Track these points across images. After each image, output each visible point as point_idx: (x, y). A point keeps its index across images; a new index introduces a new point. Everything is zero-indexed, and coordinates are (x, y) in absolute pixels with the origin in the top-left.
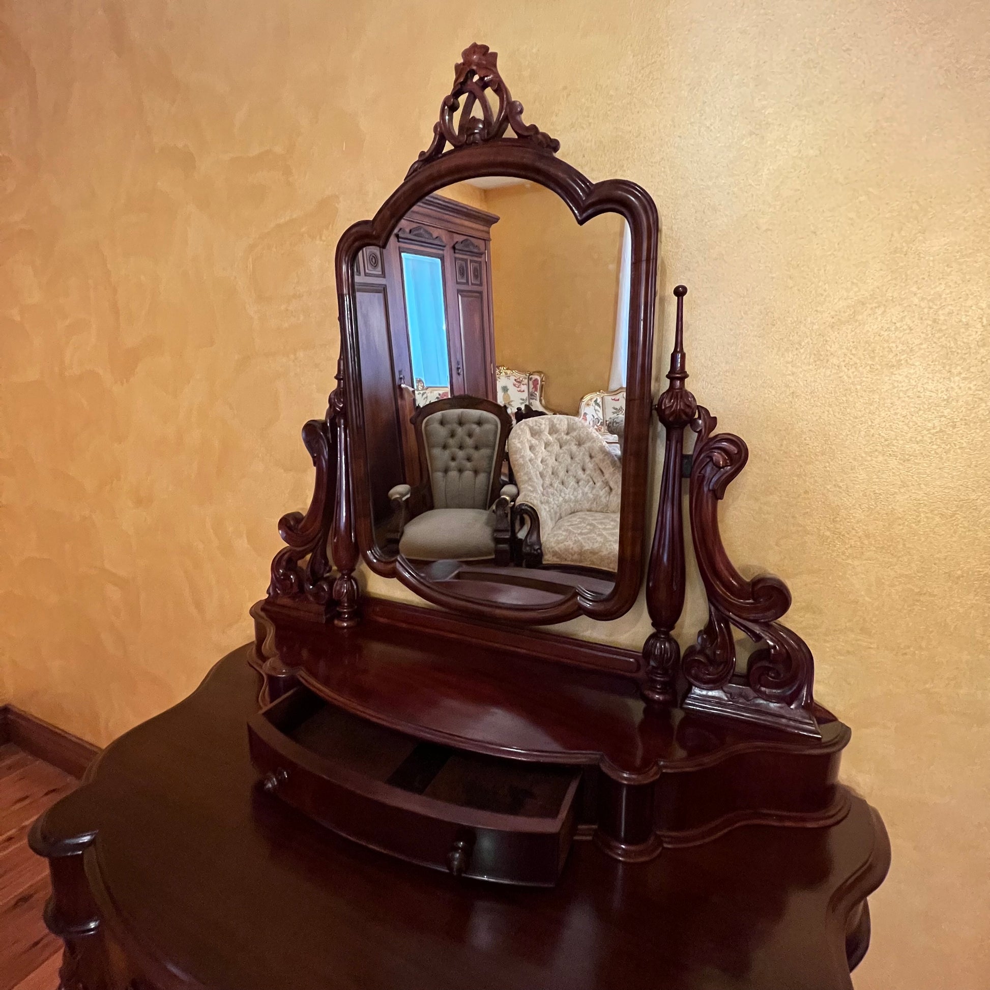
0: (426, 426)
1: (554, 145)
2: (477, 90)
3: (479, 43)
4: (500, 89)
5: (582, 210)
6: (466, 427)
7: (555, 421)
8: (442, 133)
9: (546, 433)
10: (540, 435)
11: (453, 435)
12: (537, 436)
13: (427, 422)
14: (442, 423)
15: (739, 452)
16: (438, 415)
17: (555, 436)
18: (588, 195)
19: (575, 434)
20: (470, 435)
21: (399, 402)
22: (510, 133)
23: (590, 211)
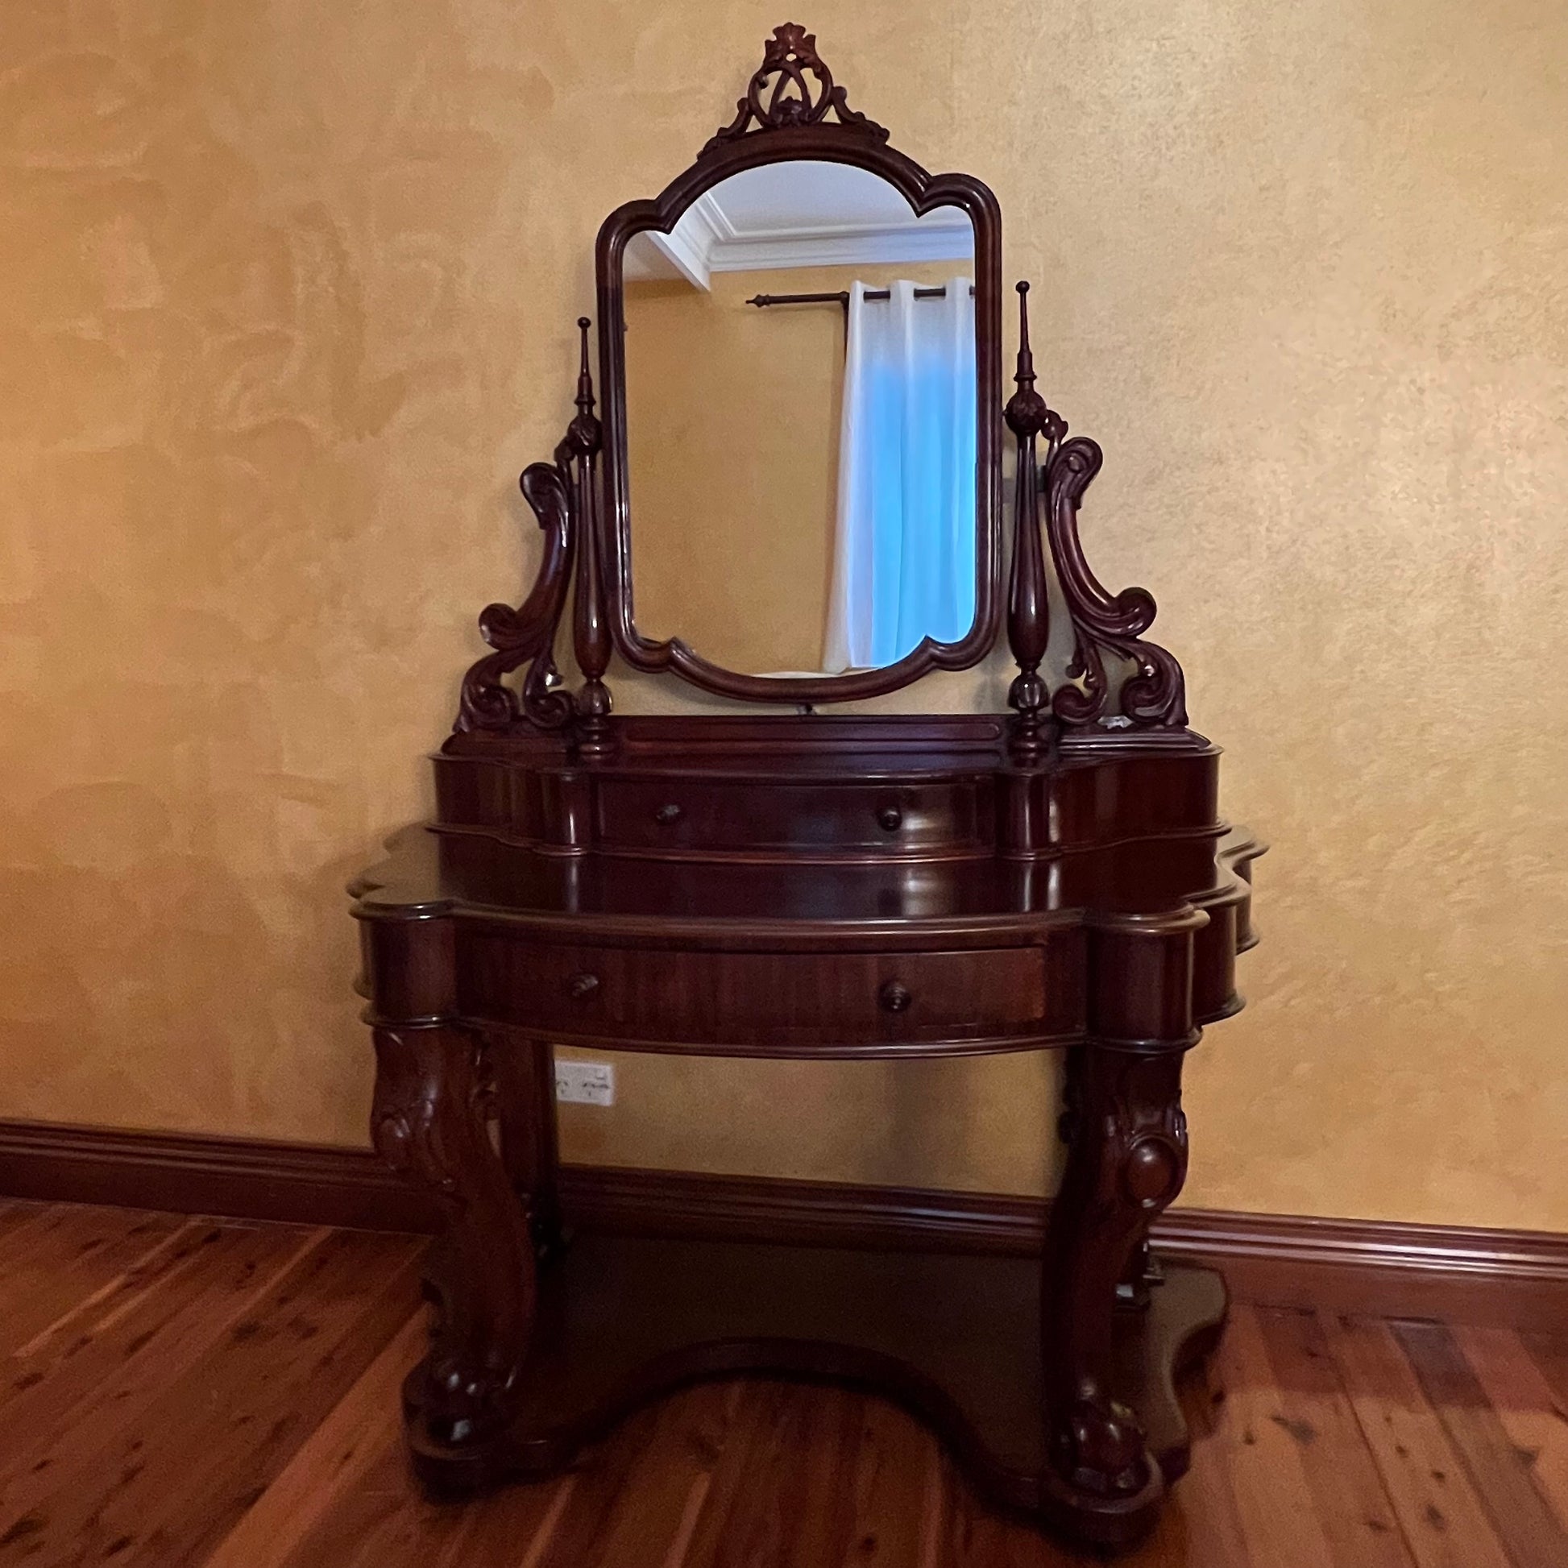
1: (885, 134)
2: (792, 69)
3: (795, 23)
4: (823, 73)
5: (921, 201)
8: (748, 107)
15: (1094, 455)
18: (927, 187)
22: (831, 116)
23: (928, 204)
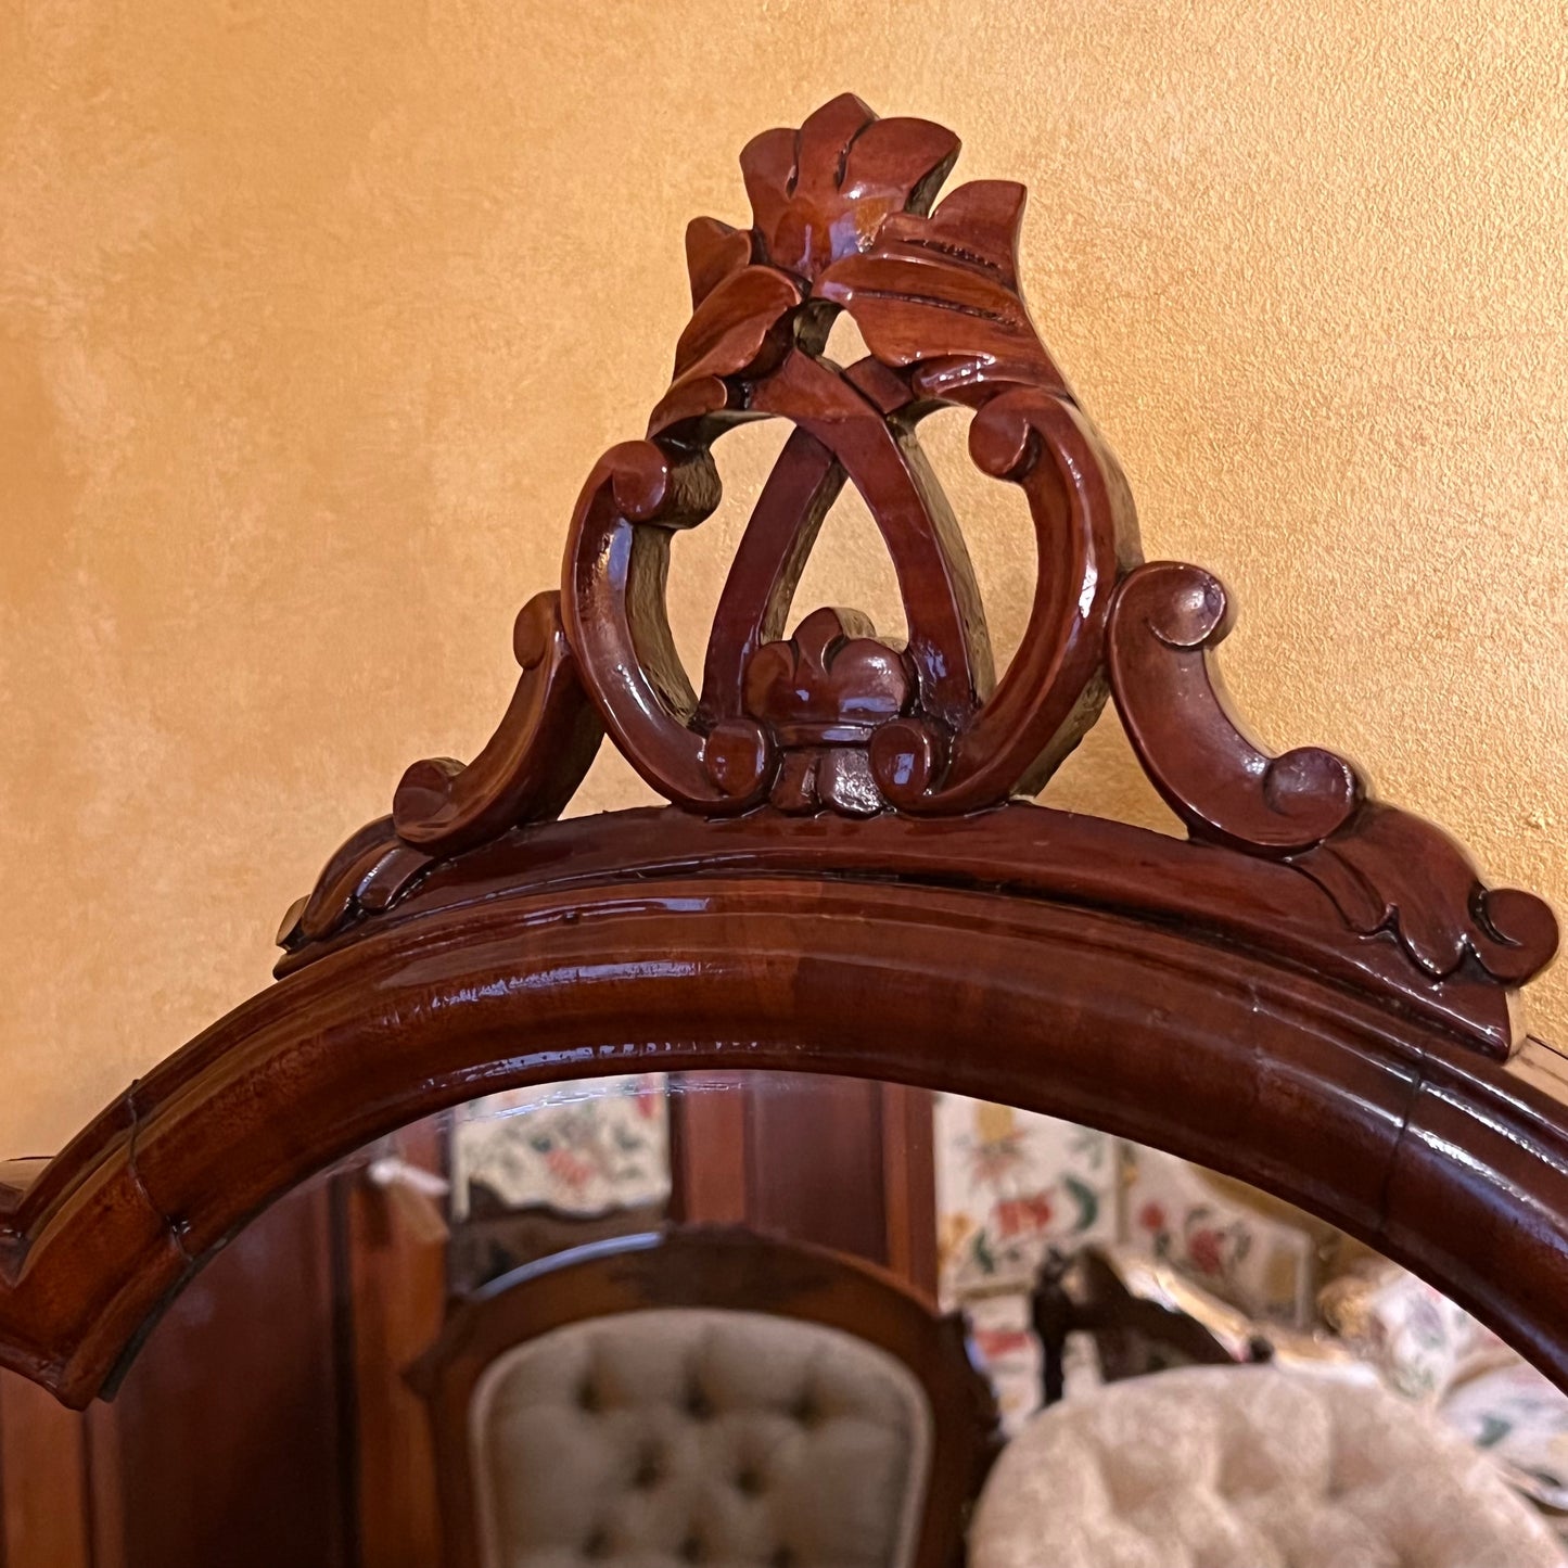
0: (497, 1413)
6: (729, 1426)
7: (1258, 1415)
9: (1204, 1491)
10: (1163, 1507)
11: (647, 1471)
12: (1146, 1515)
13: (504, 1388)
14: (591, 1396)
16: (569, 1345)
17: (1258, 1506)
19: (1374, 1500)
20: (750, 1481)
21: (357, 1256)
